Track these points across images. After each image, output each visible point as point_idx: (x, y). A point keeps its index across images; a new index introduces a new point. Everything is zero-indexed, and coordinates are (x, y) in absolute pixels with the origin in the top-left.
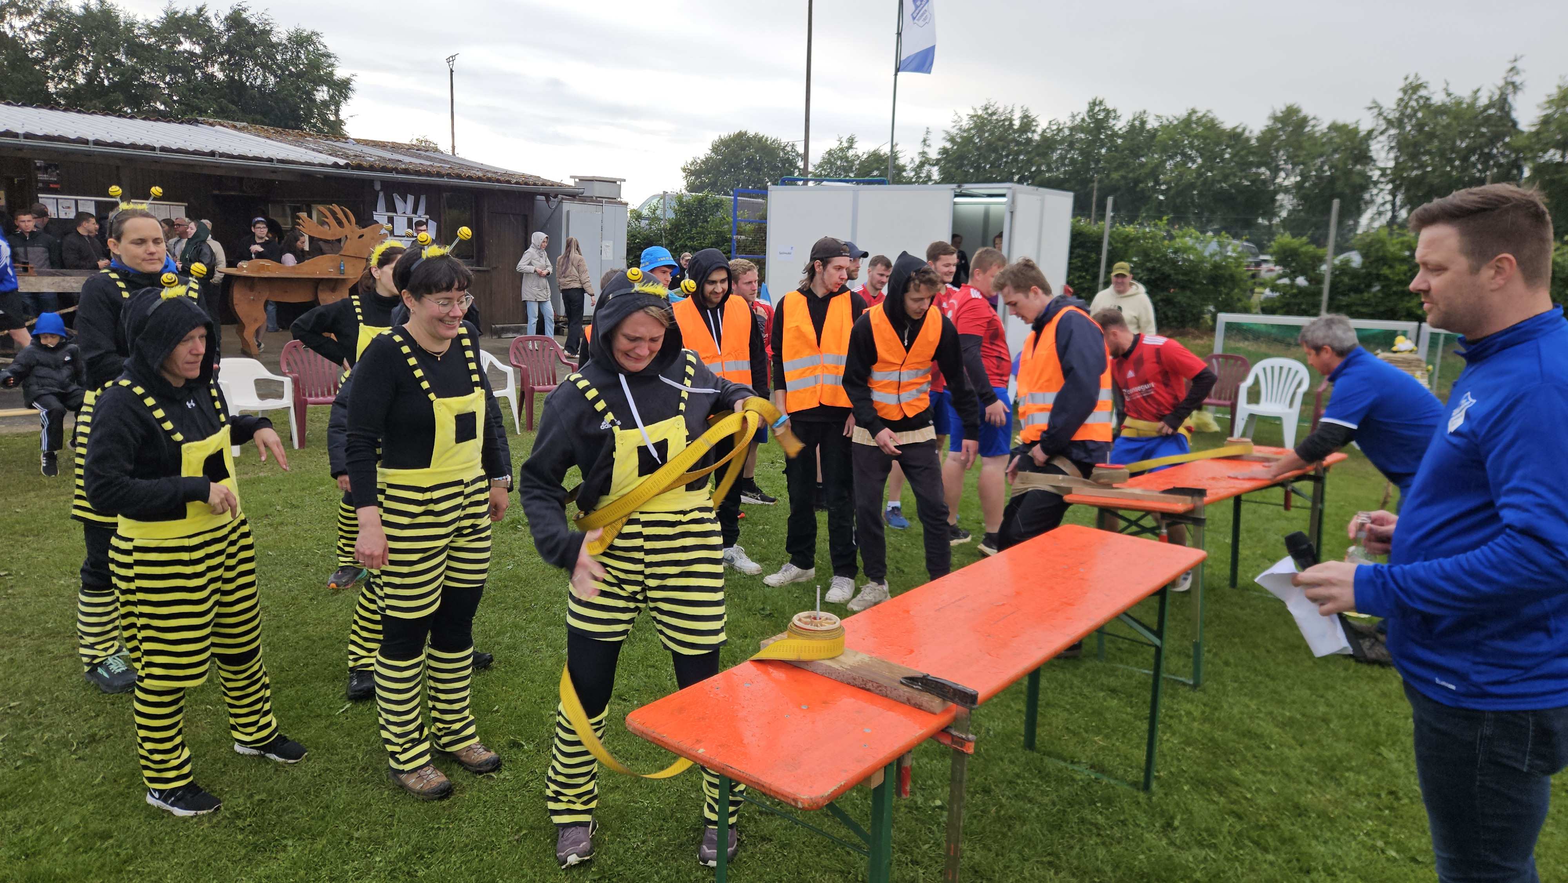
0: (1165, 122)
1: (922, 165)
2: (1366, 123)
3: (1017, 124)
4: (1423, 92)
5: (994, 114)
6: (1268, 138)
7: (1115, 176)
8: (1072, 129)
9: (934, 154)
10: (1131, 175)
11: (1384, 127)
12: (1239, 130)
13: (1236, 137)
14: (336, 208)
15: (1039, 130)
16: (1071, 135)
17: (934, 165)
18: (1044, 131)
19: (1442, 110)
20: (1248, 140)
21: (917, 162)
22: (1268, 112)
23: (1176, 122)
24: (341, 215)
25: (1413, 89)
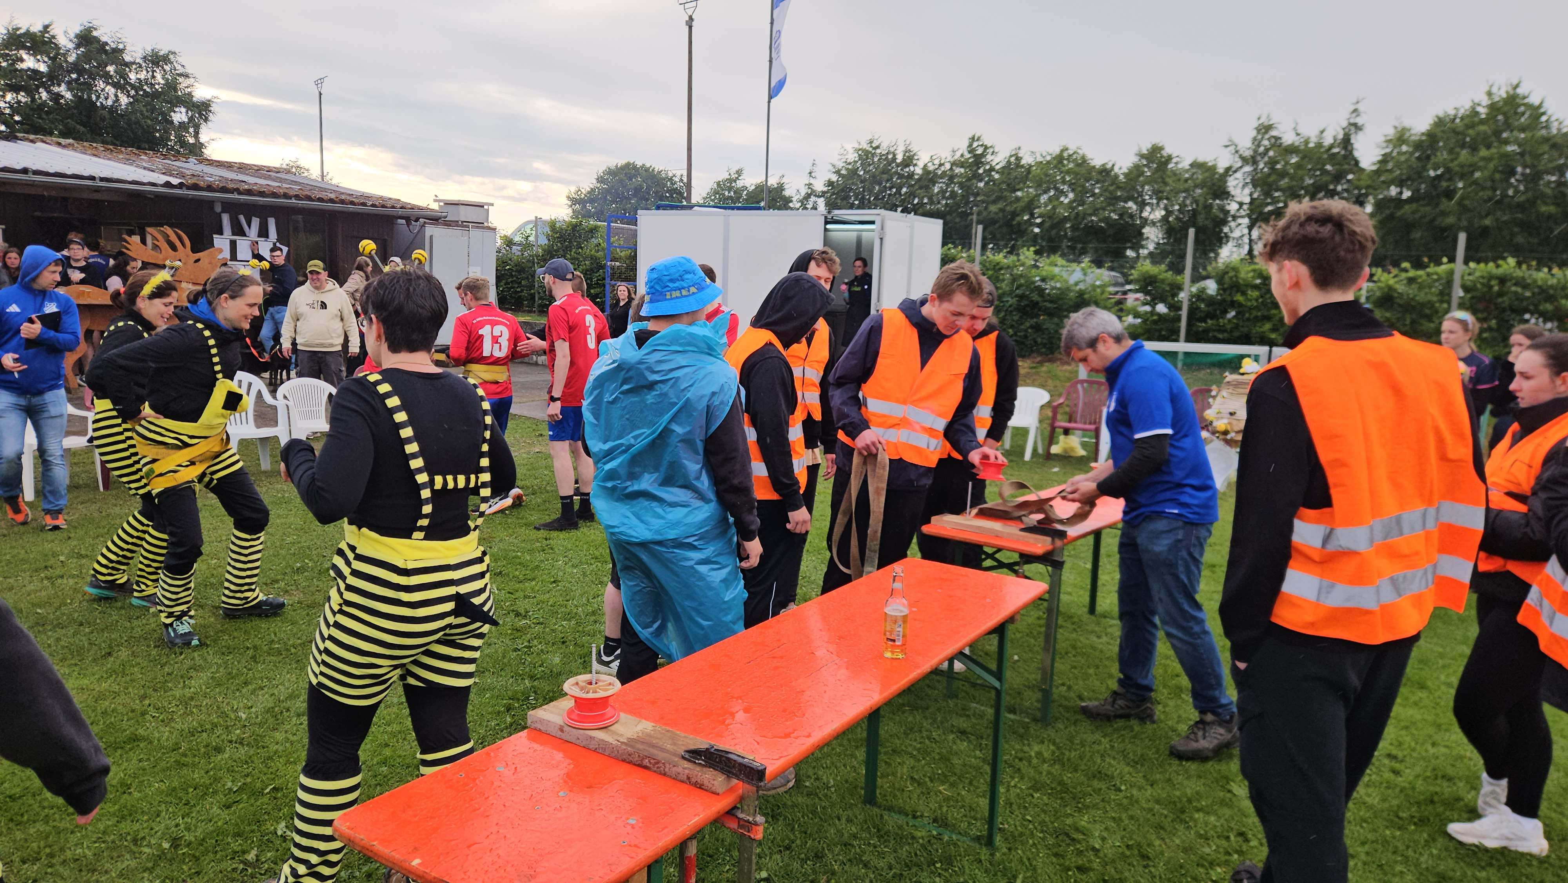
0: (1039, 159)
1: (808, 196)
2: (1223, 160)
3: (899, 158)
4: (1274, 133)
5: (878, 147)
6: (1135, 173)
7: (993, 208)
8: (954, 164)
9: (819, 186)
10: (1008, 208)
11: (1239, 164)
12: (1109, 166)
13: (1105, 172)
14: (168, 230)
15: (921, 164)
16: (951, 169)
17: (819, 197)
18: (925, 165)
19: (1291, 150)
20: (1116, 176)
21: (803, 194)
22: (1135, 150)
23: (1048, 158)
24: (173, 238)
25: (1265, 129)
